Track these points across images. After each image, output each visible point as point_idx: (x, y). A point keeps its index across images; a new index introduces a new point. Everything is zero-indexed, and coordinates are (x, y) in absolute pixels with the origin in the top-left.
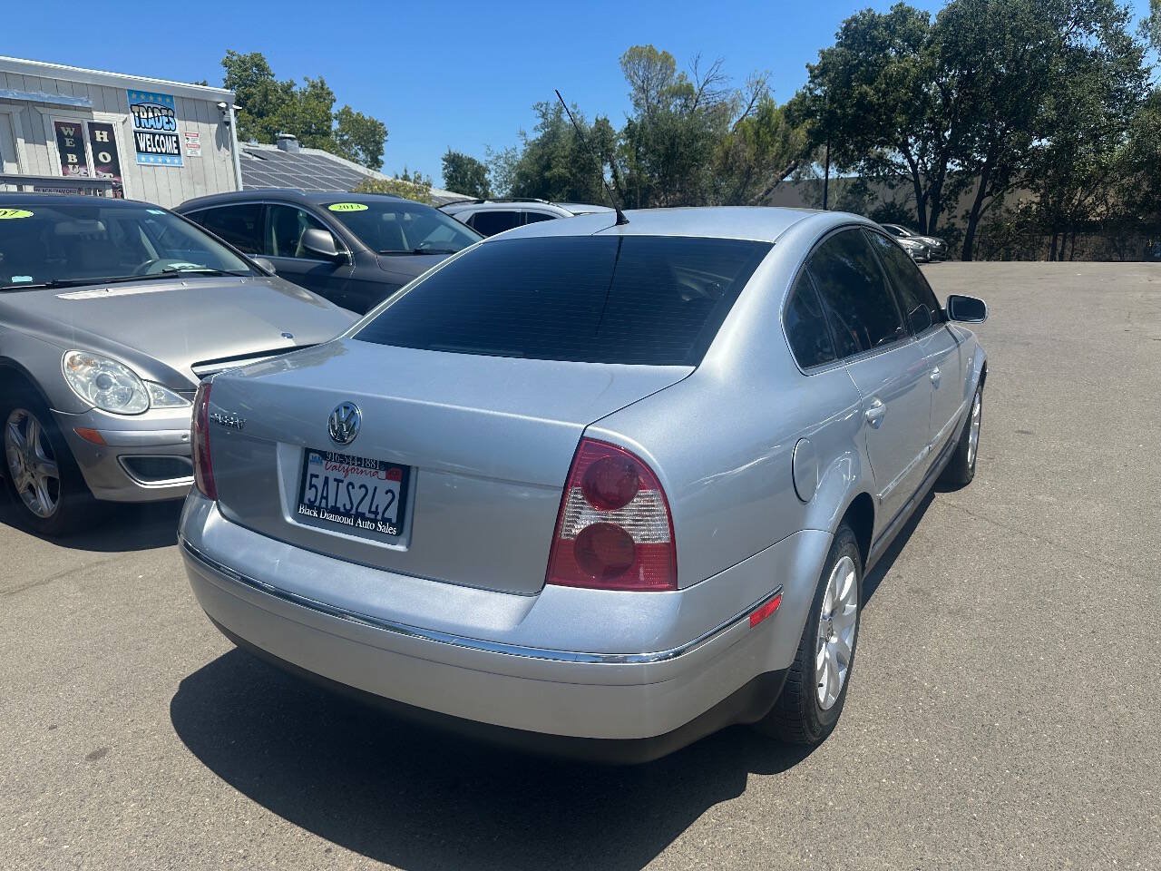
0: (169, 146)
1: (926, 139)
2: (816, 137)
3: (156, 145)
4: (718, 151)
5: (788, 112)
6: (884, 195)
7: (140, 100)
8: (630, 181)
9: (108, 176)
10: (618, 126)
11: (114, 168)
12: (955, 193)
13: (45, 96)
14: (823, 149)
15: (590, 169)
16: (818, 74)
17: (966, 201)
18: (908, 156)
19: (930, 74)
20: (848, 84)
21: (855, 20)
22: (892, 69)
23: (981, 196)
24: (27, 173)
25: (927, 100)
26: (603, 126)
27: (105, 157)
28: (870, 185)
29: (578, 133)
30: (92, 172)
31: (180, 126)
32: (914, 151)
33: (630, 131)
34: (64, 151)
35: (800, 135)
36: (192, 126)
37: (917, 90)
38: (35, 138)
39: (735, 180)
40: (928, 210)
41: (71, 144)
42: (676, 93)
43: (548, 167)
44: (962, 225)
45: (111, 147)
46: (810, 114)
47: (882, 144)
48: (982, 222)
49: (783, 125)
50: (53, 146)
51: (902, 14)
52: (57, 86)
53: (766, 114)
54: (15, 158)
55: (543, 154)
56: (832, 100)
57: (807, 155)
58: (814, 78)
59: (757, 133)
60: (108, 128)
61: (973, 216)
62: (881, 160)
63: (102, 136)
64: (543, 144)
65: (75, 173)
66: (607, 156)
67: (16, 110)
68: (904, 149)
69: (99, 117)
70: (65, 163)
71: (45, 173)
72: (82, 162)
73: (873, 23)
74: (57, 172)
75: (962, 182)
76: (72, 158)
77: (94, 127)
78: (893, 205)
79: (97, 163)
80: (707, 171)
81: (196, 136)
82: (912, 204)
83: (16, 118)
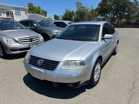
1: (112, 13)
2: (99, 13)
3: (18, 14)
4: (87, 15)
5: (95, 10)
7: (16, 9)
8: (76, 18)
9: (12, 18)
11: (13, 17)
12: (115, 20)
13: (4, 8)
14: (100, 14)
15: (71, 17)
16: (99, 5)
17: (117, 21)
18: (110, 15)
19: (112, 5)
20: (103, 6)
22: (108, 5)
23: (119, 20)
24: (3, 17)
25: (112, 9)
26: (73, 12)
27: (12, 15)
28: (105, 19)
29: (70, 12)
31: (21, 12)
33: (76, 12)
34: (7, 15)
35: (97, 13)
36: (22, 12)
37: (111, 7)
38: (4, 13)
39: (89, 18)
40: (112, 22)
41: (8, 14)
42: (82, 7)
44: (116, 23)
45: (13, 14)
46: (98, 10)
47: (107, 14)
48: (119, 23)
49: (95, 11)
50: (6, 14)
52: (6, 7)
53: (93, 10)
54: (1, 16)
55: (66, 15)
56: (101, 8)
57: (98, 15)
59: (92, 12)
60: (12, 12)
61: (118, 23)
62: (107, 16)
63: (11, 13)
64: (66, 14)
65: (8, 17)
66: (73, 15)
69: (11, 11)
70: (7, 16)
71: (5, 17)
72: (9, 16)
75: (116, 18)
76: (8, 15)
77: (10, 12)
80: (86, 17)
81: (23, 13)
82: (110, 21)
83: (1, 11)
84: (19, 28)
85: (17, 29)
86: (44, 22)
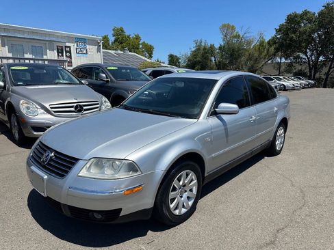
0: (85, 51)
1: (312, 50)
2: (277, 50)
3: (81, 52)
4: (247, 53)
5: (269, 42)
6: (299, 67)
7: (78, 40)
8: (219, 62)
9: (69, 60)
10: (217, 46)
11: (70, 57)
12: (322, 67)
13: (54, 39)
14: (280, 53)
15: (207, 58)
16: (278, 31)
17: (325, 70)
18: (307, 56)
19: (314, 31)
20: (287, 34)
21: (290, 15)
22: (301, 30)
23: (330, 68)
24: (49, 58)
25: (313, 39)
26: (212, 47)
27: (69, 54)
28: (294, 64)
29: (205, 49)
30: (65, 58)
31: (88, 47)
32: (309, 54)
33: (220, 48)
34: (58, 53)
35: (272, 50)
36: (91, 47)
37: (310, 36)
38: (52, 50)
39: (252, 62)
40: (313, 72)
41: (60, 51)
42: (235, 37)
43: (196, 58)
44: (323, 77)
45: (70, 52)
46: (275, 43)
47: (298, 52)
48: (330, 76)
49: (267, 46)
50: (56, 51)
51: (306, 13)
52: (58, 37)
53: (262, 44)
54: (46, 55)
56: (283, 39)
57: (274, 55)
58: (277, 32)
59: (259, 48)
60: (70, 47)
61: (327, 74)
62: (298, 57)
63: (68, 49)
65: (61, 58)
66: (213, 54)
67: (47, 42)
68: (306, 53)
69: (67, 44)
70: (58, 56)
71: (53, 58)
72: (63, 56)
73: (296, 16)
74: (56, 58)
75: (324, 64)
76: (60, 54)
77: (66, 47)
78: (301, 70)
79: (66, 56)
80: (243, 59)
81: (92, 49)
82: (308, 70)
83: (47, 45)
84: (65, 82)
85: (57, 84)
86: (124, 71)
